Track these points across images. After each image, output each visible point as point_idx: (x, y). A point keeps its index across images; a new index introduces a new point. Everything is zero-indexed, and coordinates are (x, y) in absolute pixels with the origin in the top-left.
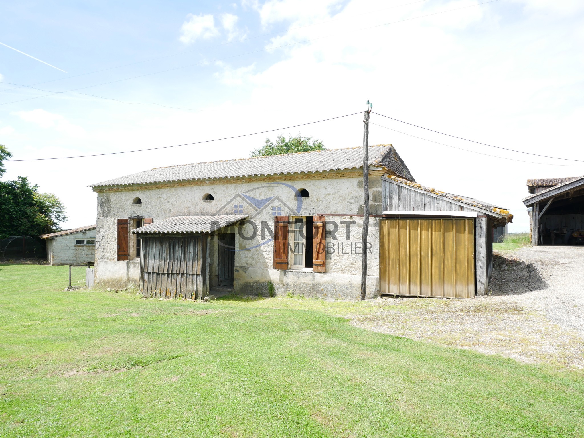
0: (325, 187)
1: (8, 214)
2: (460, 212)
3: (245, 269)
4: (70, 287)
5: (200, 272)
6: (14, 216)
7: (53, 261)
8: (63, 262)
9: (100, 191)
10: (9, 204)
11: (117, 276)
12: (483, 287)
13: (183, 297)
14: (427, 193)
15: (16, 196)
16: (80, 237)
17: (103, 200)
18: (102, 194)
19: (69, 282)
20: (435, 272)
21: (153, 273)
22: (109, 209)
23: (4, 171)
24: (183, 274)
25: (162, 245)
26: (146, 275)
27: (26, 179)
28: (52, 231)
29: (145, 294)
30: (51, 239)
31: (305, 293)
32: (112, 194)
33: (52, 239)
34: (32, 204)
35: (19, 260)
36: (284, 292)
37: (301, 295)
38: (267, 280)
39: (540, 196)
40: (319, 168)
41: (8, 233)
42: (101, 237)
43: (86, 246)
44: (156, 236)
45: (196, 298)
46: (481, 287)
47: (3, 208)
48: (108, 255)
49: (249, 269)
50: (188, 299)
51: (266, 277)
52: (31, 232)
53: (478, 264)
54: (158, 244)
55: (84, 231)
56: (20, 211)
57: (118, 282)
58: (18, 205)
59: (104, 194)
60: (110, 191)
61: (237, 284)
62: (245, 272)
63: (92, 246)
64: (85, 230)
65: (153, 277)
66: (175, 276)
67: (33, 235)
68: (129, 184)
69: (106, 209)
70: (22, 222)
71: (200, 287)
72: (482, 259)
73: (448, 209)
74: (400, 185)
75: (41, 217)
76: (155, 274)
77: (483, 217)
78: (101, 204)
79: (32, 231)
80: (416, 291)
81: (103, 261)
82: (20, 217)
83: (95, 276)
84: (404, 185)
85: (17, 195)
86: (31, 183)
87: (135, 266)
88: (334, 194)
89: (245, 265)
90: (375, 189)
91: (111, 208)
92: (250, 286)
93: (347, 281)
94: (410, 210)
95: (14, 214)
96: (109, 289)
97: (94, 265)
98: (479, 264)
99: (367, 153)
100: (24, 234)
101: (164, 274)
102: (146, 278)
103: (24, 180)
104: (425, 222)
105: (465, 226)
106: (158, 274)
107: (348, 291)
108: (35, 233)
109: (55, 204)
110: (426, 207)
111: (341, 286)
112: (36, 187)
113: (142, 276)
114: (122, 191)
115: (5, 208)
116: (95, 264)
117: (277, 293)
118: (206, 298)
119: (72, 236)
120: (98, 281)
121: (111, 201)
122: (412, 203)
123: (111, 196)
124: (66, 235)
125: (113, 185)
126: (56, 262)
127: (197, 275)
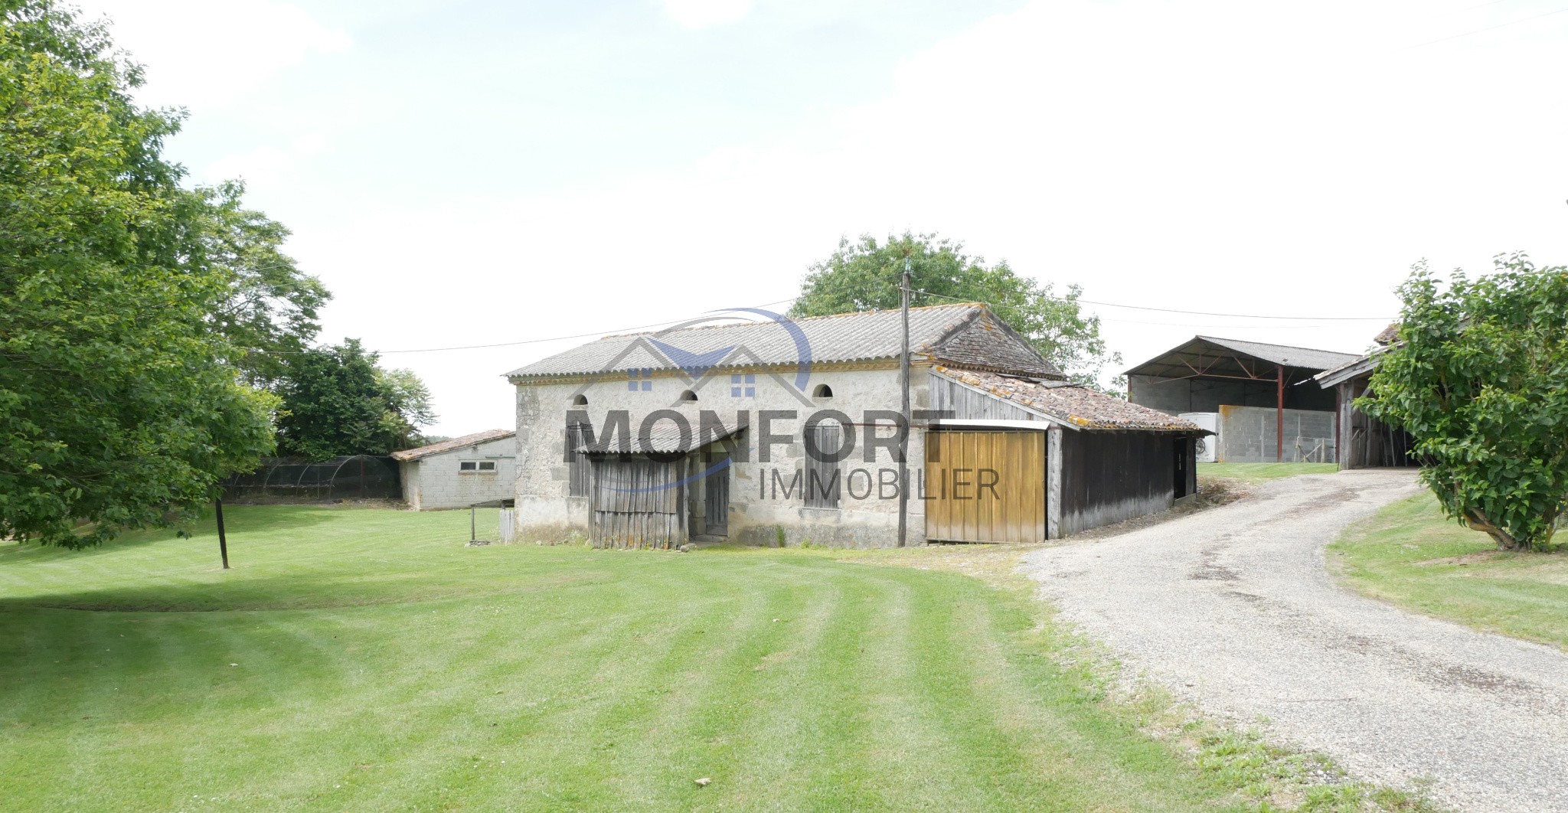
0: (854, 383)
1: (331, 413)
2: (1029, 422)
3: (744, 508)
4: (473, 542)
5: (674, 510)
6: (342, 417)
7: (421, 502)
8: (438, 505)
9: (521, 383)
10: (332, 393)
11: (551, 521)
12: (1056, 527)
13: (651, 546)
14: (987, 393)
15: (342, 376)
16: (468, 456)
17: (526, 399)
18: (523, 388)
19: (471, 535)
20: (996, 507)
21: (608, 512)
22: (536, 412)
23: (319, 328)
24: (652, 513)
25: (620, 470)
26: (598, 516)
27: (357, 342)
28: (410, 446)
29: (597, 544)
30: (416, 462)
31: (828, 542)
32: (540, 389)
33: (418, 461)
34: (372, 394)
35: (355, 501)
36: (799, 540)
37: (822, 544)
38: (775, 522)
39: (1350, 370)
40: (842, 355)
41: (332, 449)
42: (524, 458)
43: (479, 474)
44: (612, 457)
45: (669, 547)
46: (1053, 528)
47: (322, 401)
48: (536, 487)
49: (750, 506)
50: (657, 549)
51: (774, 518)
52: (374, 448)
53: (1049, 496)
54: (614, 470)
55: (475, 446)
56: (352, 405)
57: (553, 531)
58: (347, 394)
59: (528, 388)
60: (536, 384)
61: (733, 529)
62: (745, 511)
63: (490, 474)
64: (477, 444)
65: (609, 517)
66: (640, 515)
67: (378, 454)
68: (568, 374)
69: (531, 412)
70: (356, 427)
71: (675, 531)
72: (1055, 488)
73: (1014, 417)
74: (953, 381)
75: (389, 419)
76: (611, 514)
77: (1056, 428)
78: (521, 406)
79: (374, 445)
80: (971, 534)
81: (527, 498)
82: (353, 418)
83: (516, 523)
84: (957, 382)
85: (345, 375)
86: (367, 348)
87: (579, 505)
88: (867, 394)
89: (745, 501)
90: (920, 387)
91: (539, 410)
92: (751, 532)
93: (883, 523)
94: (966, 418)
95: (342, 413)
96: (539, 542)
97: (513, 506)
98: (1051, 495)
99: (907, 336)
100: (361, 451)
101: (623, 513)
102: (598, 520)
103: (355, 344)
104: (984, 437)
105: (1033, 441)
106: (616, 513)
107: (885, 536)
108: (380, 449)
109: (415, 391)
110: (986, 414)
111: (875, 529)
112: (375, 357)
113: (591, 518)
114: (556, 383)
115: (327, 403)
116: (516, 502)
117: (789, 542)
118: (682, 547)
119: (453, 455)
120: (520, 530)
121: (540, 399)
122: (969, 408)
123: (538, 392)
124: (442, 452)
125: (543, 375)
126: (426, 504)
127: (671, 514)
